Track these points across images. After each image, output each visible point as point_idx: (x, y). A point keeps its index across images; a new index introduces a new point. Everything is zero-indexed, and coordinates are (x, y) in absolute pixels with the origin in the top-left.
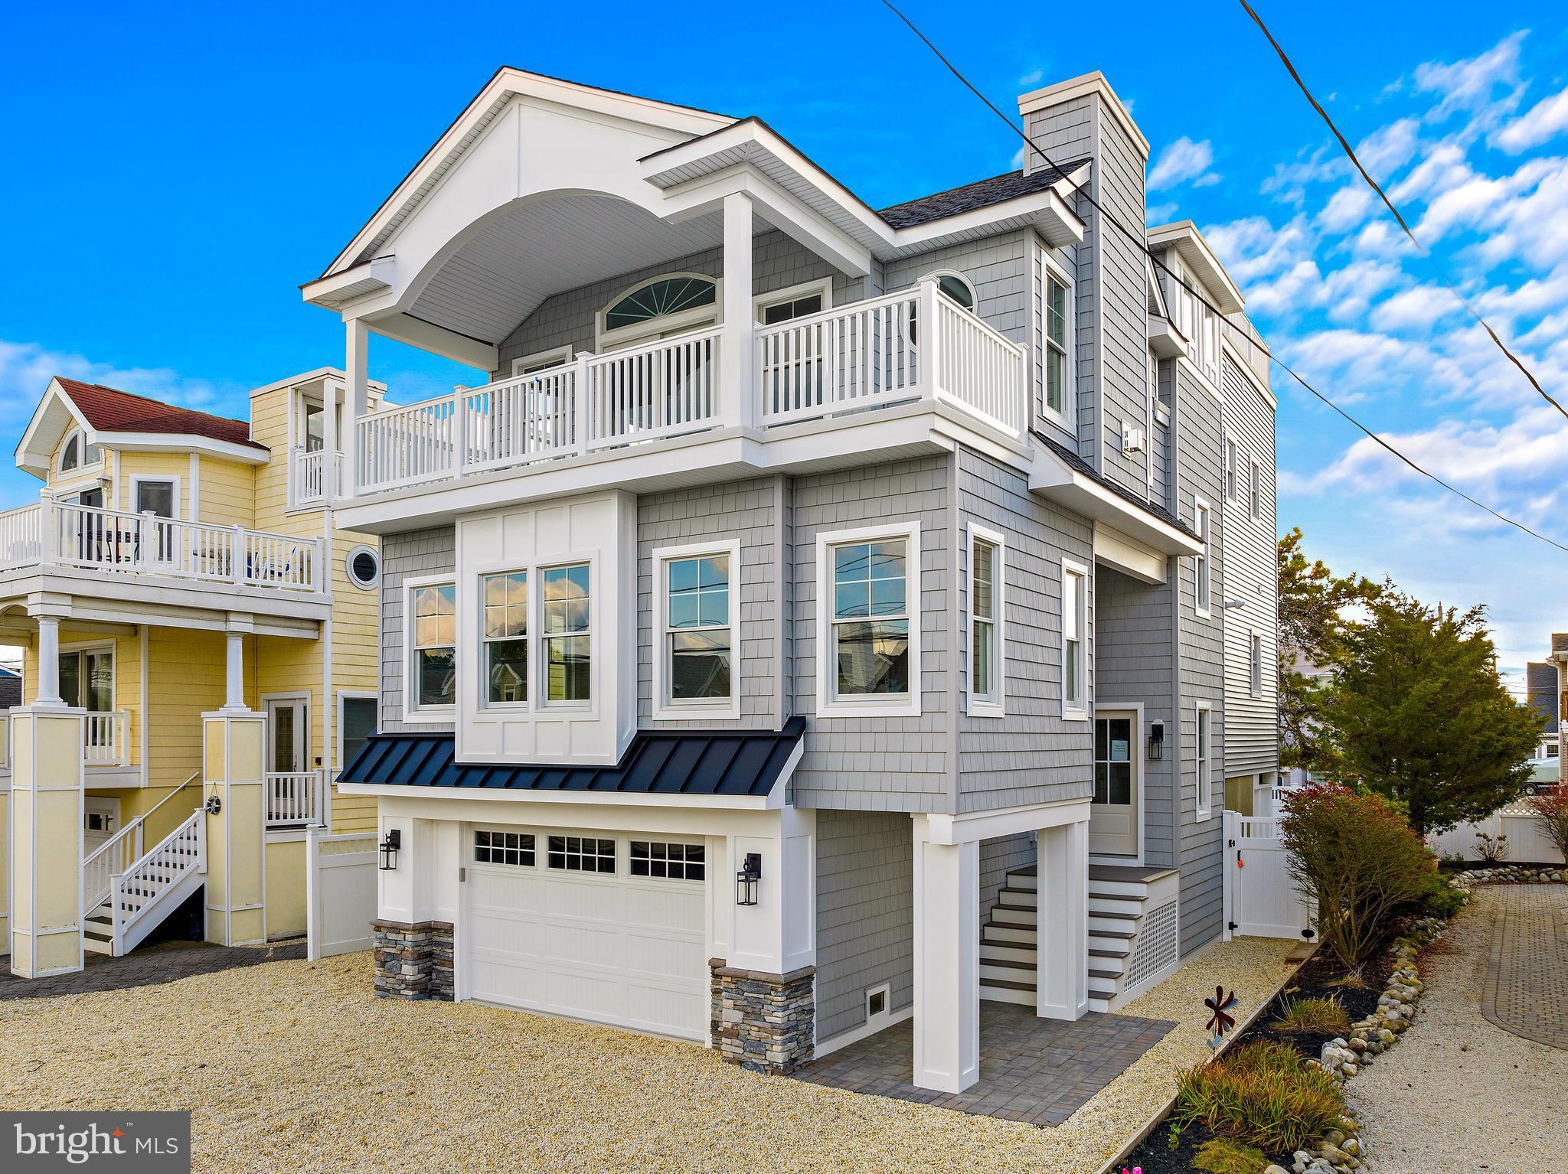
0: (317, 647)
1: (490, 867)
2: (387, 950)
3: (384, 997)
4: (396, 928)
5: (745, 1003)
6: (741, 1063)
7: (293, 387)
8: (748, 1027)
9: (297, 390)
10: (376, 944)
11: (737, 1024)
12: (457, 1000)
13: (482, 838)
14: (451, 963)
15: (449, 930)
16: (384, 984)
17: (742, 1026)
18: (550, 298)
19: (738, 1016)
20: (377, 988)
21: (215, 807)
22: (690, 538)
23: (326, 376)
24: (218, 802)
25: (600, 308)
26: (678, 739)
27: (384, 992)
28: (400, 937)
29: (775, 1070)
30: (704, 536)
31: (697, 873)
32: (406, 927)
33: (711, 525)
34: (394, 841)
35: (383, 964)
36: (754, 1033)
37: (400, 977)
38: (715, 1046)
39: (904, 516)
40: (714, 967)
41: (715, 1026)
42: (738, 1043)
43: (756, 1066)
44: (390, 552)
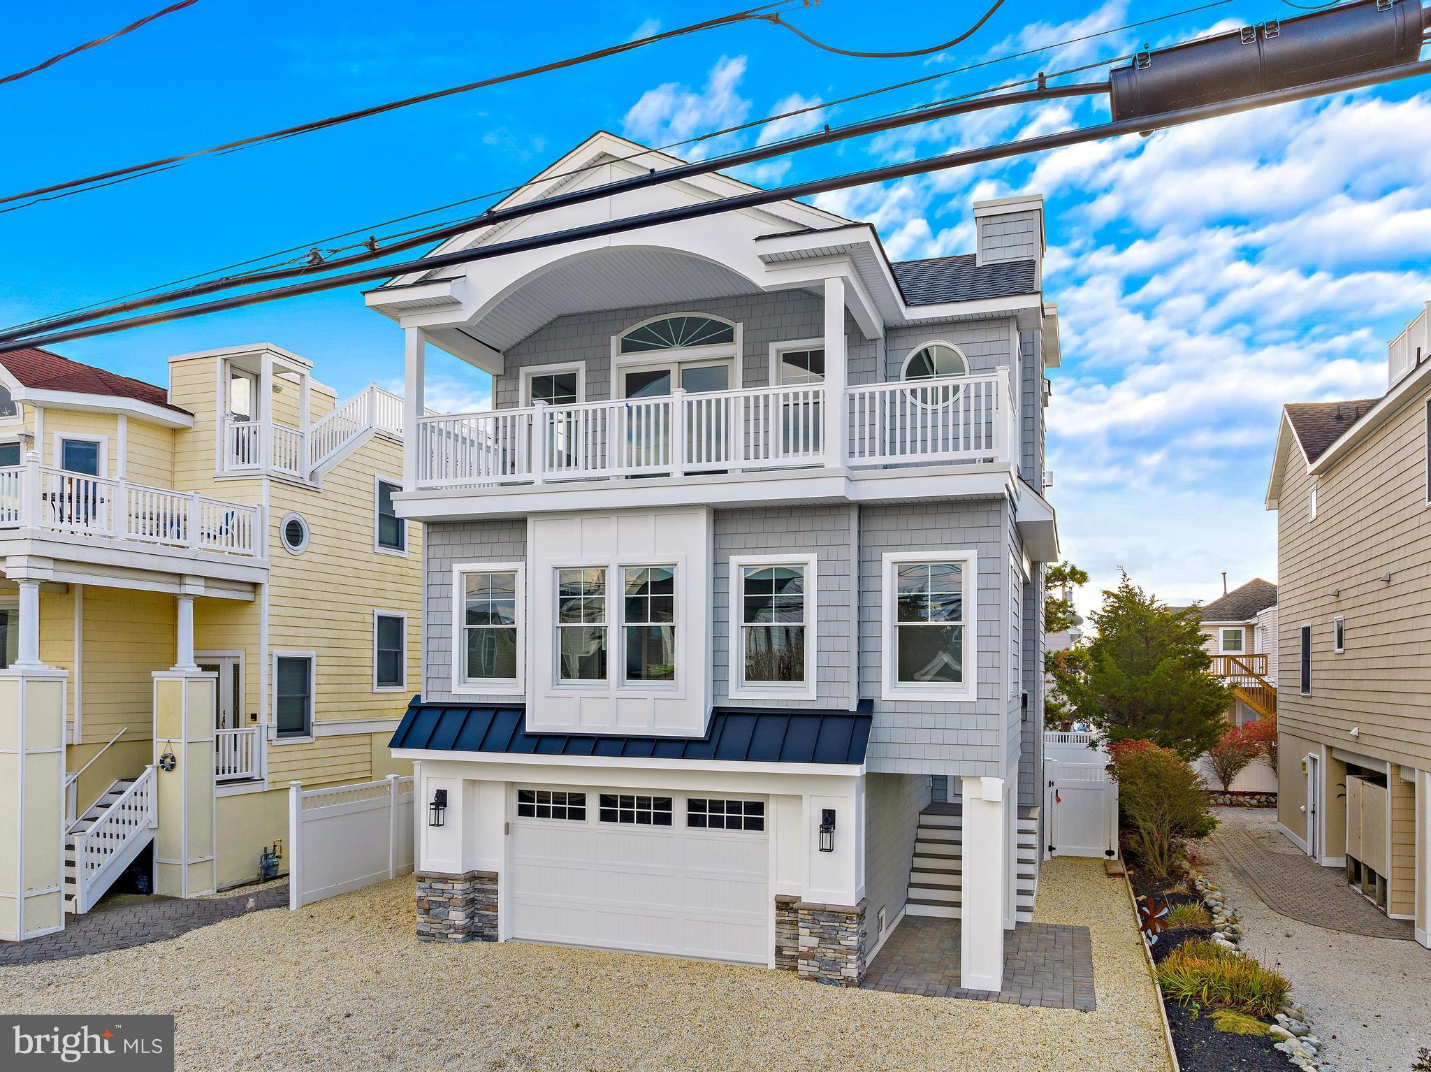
0: (252, 609)
1: (535, 821)
2: (432, 898)
3: (429, 941)
4: (444, 878)
5: (822, 930)
6: (816, 979)
7: (223, 357)
8: (824, 950)
9: (225, 360)
10: (419, 893)
11: (813, 948)
12: (501, 940)
13: (524, 796)
14: (495, 907)
15: (493, 878)
16: (428, 929)
17: (819, 950)
18: (561, 317)
19: (814, 942)
20: (419, 933)
21: (169, 764)
22: (766, 549)
23: (266, 351)
24: (173, 759)
25: (616, 333)
26: (758, 715)
27: (427, 936)
28: (449, 886)
29: (850, 983)
30: (780, 549)
31: (757, 825)
32: (458, 877)
33: (789, 540)
34: (441, 800)
35: (427, 912)
36: (830, 955)
37: (448, 922)
38: (779, 966)
39: (964, 545)
40: (780, 903)
41: (779, 950)
42: (814, 963)
43: (831, 981)
44: (436, 539)
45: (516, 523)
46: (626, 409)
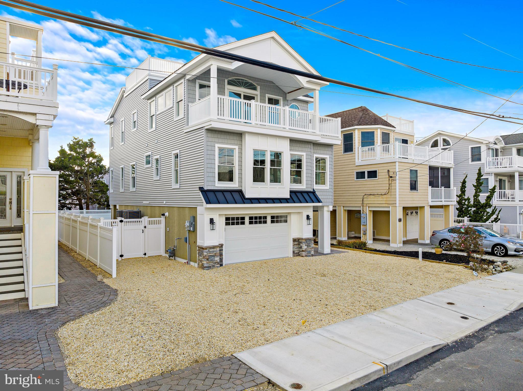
1: (230, 227)
2: (210, 255)
3: (209, 269)
4: (214, 247)
6: (307, 256)
10: (205, 254)
11: (306, 249)
12: (224, 265)
13: (227, 219)
14: (222, 255)
15: (222, 246)
16: (208, 265)
19: (306, 247)
20: (205, 267)
25: (227, 78)
26: (295, 192)
28: (215, 250)
29: (312, 255)
30: (298, 151)
31: (286, 221)
33: (300, 149)
34: (212, 221)
35: (208, 259)
36: (309, 249)
37: (215, 261)
38: (294, 256)
39: (326, 154)
40: (294, 240)
41: (294, 252)
42: (307, 252)
43: (309, 256)
44: (210, 135)
45: (240, 135)
46: (275, 108)
